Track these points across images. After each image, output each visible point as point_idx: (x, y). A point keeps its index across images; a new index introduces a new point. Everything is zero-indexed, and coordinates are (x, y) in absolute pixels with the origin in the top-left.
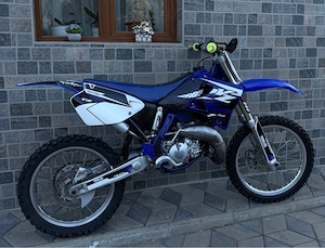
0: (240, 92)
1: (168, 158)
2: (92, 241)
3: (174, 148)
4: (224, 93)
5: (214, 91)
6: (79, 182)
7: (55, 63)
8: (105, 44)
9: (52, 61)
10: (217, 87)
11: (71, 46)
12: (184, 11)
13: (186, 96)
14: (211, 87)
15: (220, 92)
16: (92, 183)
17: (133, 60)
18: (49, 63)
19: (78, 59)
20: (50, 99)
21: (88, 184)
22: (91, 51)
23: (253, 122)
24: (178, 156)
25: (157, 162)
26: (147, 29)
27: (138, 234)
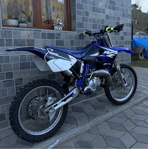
0: (116, 52)
1: (89, 87)
2: (56, 140)
3: (91, 81)
4: (110, 53)
5: (105, 52)
6: (50, 106)
7: (15, 40)
8: (41, 30)
9: (12, 38)
10: (107, 50)
11: (24, 30)
12: (77, 16)
13: (93, 55)
14: (104, 50)
15: (108, 53)
16: (57, 105)
17: (55, 40)
18: (11, 40)
19: (27, 38)
20: (12, 61)
21: (55, 106)
22: (34, 33)
23: (118, 67)
24: (93, 85)
25: (85, 90)
26: (61, 23)
27: (77, 131)
